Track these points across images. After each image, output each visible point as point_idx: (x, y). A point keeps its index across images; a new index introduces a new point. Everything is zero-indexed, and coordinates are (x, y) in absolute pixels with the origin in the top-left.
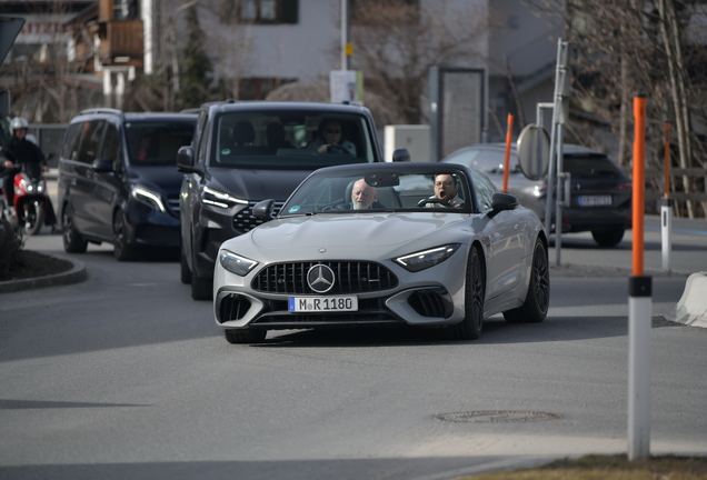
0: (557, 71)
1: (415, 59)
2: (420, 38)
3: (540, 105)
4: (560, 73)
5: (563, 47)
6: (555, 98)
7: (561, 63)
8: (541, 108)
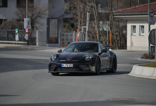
0: (87, 19)
1: (33, 15)
2: (34, 10)
3: (83, 27)
4: (88, 20)
5: (88, 14)
6: (87, 25)
7: (88, 18)
8: (83, 28)
